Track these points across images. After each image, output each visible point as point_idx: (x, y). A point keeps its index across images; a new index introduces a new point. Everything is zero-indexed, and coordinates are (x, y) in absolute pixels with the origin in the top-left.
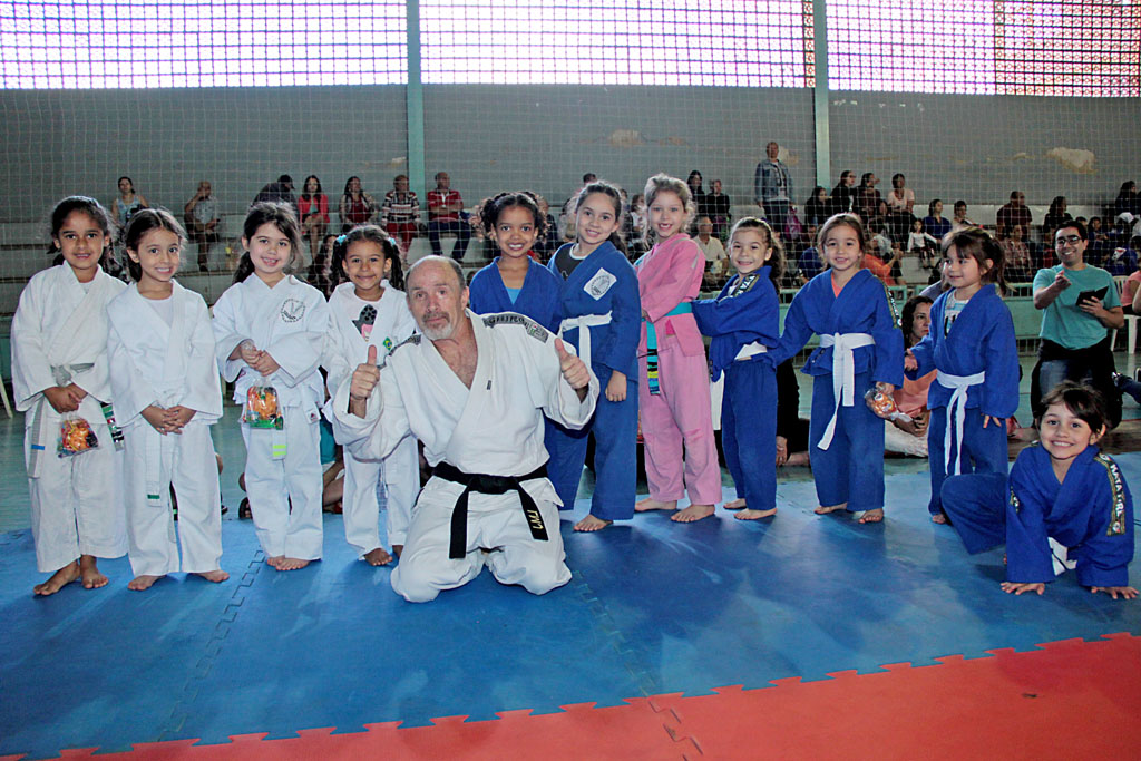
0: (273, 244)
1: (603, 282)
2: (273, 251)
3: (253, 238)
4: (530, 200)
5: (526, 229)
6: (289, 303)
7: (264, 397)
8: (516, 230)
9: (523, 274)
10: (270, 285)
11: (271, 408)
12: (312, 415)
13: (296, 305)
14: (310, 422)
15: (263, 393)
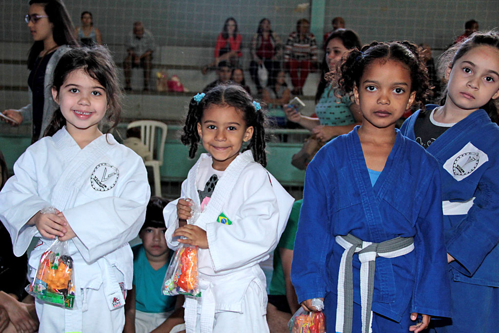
0: (85, 93)
1: (470, 160)
2: (84, 102)
3: (62, 88)
4: (409, 52)
5: (398, 91)
6: (102, 168)
7: (56, 267)
8: (385, 91)
9: (388, 149)
10: (82, 144)
11: (62, 281)
12: (115, 300)
13: (110, 171)
14: (112, 308)
15: (56, 262)
